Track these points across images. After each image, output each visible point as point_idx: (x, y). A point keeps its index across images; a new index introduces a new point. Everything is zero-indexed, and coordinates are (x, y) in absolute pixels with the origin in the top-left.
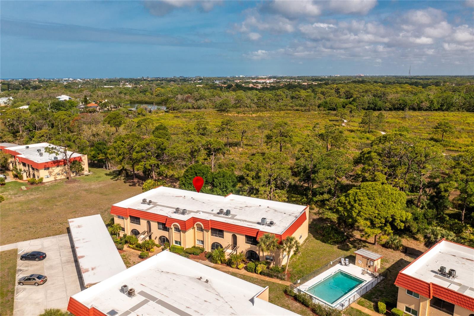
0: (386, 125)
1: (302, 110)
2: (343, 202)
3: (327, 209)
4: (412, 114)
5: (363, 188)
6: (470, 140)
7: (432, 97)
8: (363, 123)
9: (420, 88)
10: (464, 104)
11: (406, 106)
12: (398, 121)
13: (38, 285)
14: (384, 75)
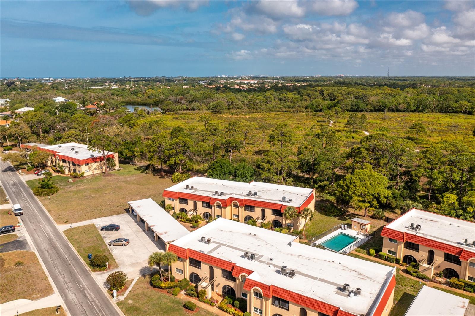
0: (368, 125)
1: (290, 111)
2: (342, 184)
3: (327, 193)
4: (391, 115)
5: (356, 174)
6: (440, 138)
7: (408, 99)
8: (349, 124)
9: (398, 90)
10: (437, 106)
11: (385, 107)
12: (378, 122)
13: (125, 245)
14: (363, 75)
